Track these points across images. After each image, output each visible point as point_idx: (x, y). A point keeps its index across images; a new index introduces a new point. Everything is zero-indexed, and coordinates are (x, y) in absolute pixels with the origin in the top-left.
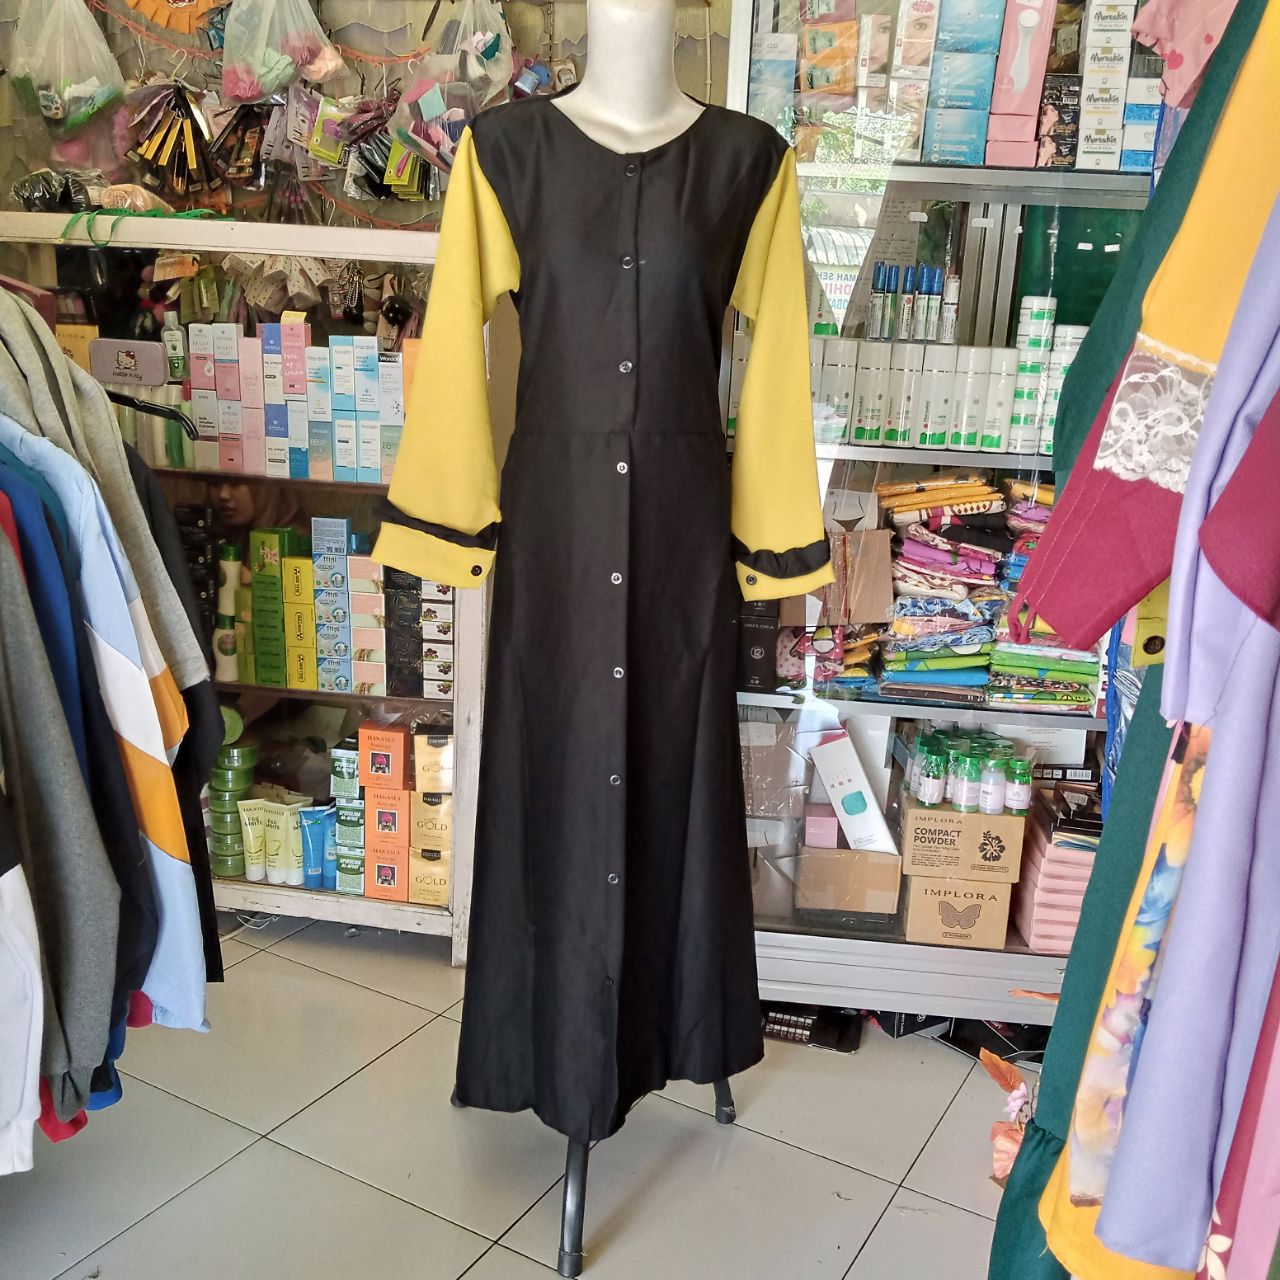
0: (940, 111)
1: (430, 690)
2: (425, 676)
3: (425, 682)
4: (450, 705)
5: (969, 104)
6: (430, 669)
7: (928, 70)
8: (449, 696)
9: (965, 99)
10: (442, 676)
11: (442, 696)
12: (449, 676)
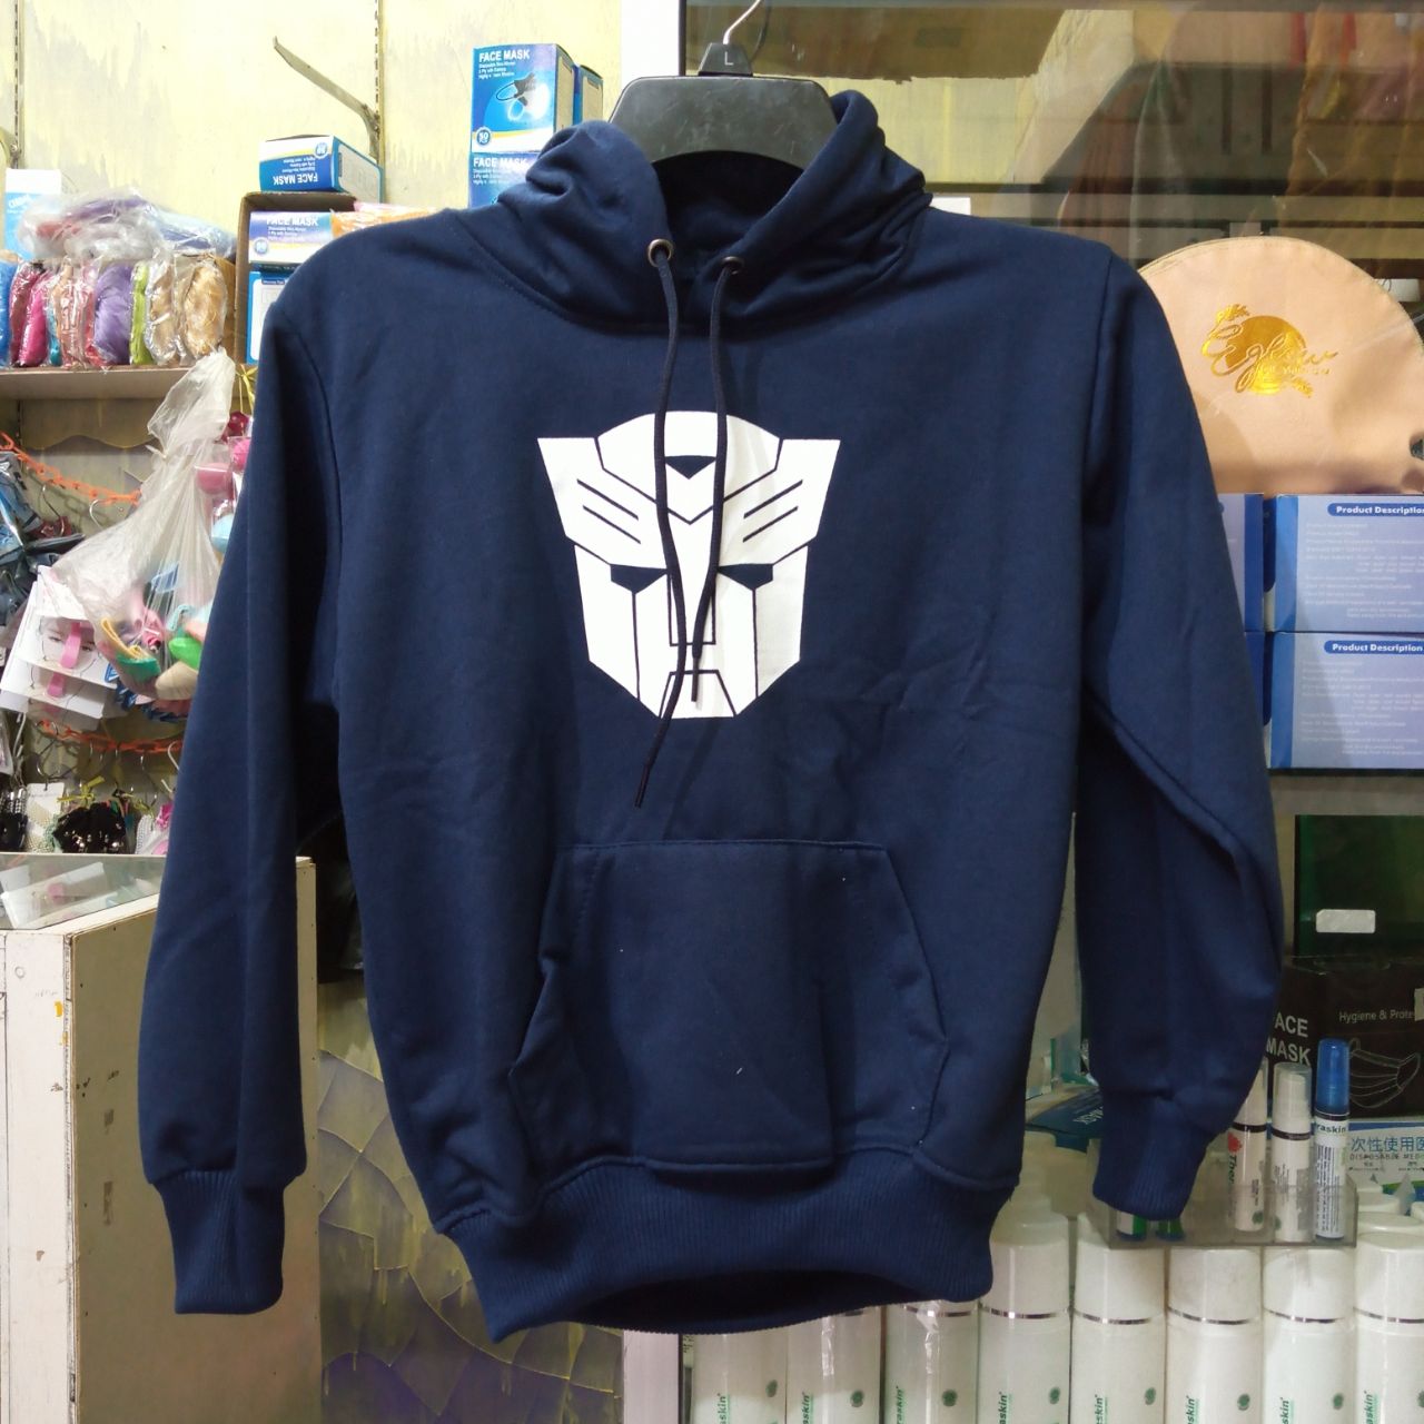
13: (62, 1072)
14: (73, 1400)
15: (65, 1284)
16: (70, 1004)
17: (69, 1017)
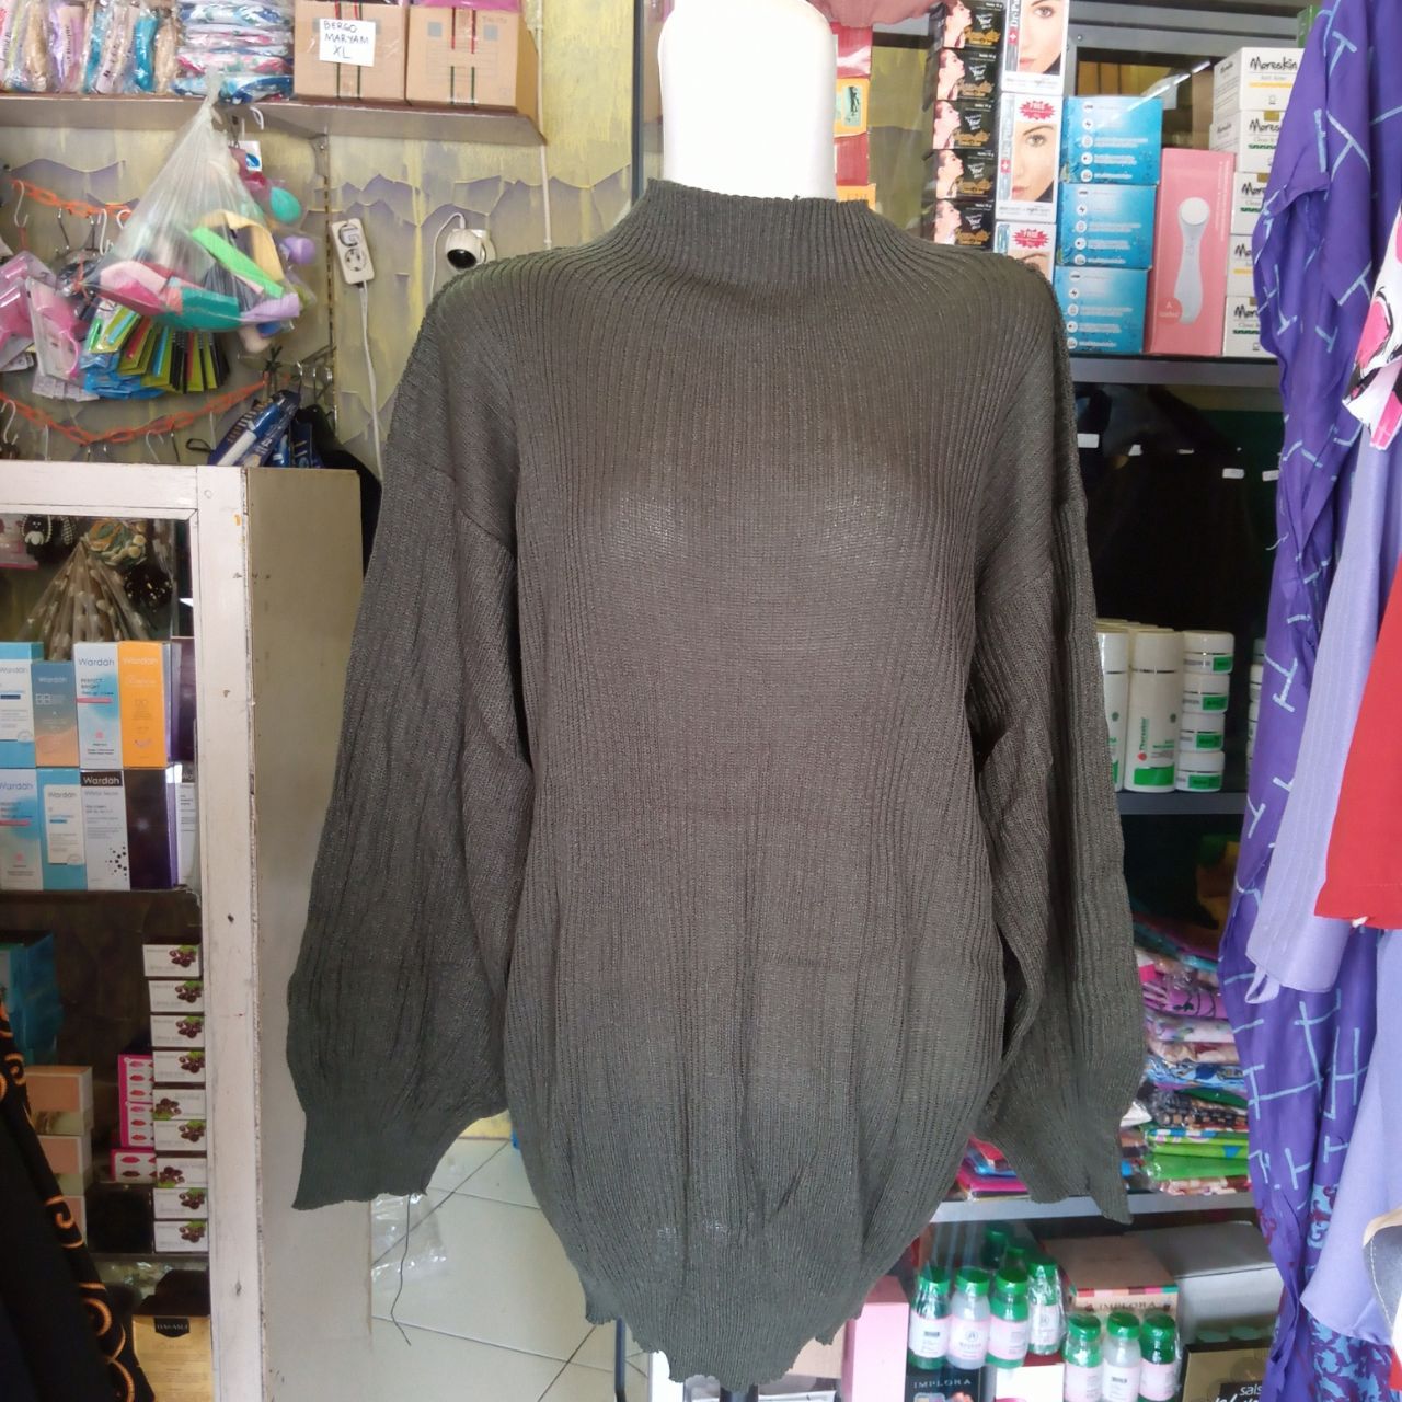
0: (1074, 271)
1: (167, 1238)
2: (157, 1216)
3: (156, 1224)
4: (203, 1258)
5: (1121, 261)
6: (166, 1202)
7: (1052, 207)
8: (200, 1246)
9: (1112, 253)
10: (189, 1213)
11: (189, 1246)
12: (199, 1213)
13: (241, 565)
14: (252, 793)
15: (245, 714)
16: (246, 516)
17: (246, 525)
